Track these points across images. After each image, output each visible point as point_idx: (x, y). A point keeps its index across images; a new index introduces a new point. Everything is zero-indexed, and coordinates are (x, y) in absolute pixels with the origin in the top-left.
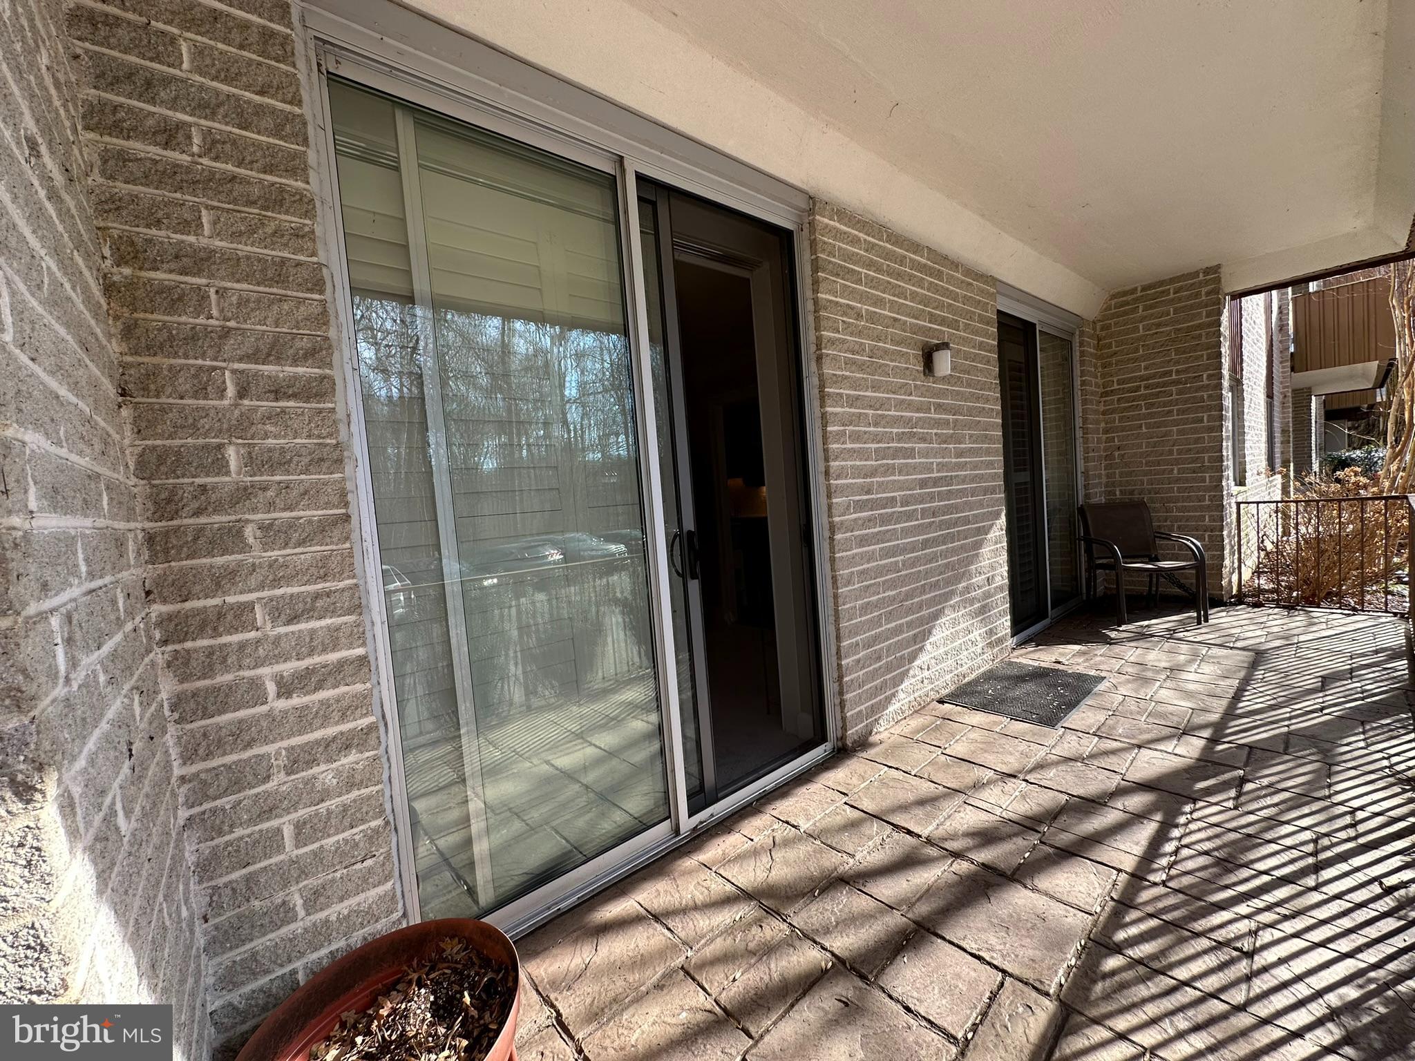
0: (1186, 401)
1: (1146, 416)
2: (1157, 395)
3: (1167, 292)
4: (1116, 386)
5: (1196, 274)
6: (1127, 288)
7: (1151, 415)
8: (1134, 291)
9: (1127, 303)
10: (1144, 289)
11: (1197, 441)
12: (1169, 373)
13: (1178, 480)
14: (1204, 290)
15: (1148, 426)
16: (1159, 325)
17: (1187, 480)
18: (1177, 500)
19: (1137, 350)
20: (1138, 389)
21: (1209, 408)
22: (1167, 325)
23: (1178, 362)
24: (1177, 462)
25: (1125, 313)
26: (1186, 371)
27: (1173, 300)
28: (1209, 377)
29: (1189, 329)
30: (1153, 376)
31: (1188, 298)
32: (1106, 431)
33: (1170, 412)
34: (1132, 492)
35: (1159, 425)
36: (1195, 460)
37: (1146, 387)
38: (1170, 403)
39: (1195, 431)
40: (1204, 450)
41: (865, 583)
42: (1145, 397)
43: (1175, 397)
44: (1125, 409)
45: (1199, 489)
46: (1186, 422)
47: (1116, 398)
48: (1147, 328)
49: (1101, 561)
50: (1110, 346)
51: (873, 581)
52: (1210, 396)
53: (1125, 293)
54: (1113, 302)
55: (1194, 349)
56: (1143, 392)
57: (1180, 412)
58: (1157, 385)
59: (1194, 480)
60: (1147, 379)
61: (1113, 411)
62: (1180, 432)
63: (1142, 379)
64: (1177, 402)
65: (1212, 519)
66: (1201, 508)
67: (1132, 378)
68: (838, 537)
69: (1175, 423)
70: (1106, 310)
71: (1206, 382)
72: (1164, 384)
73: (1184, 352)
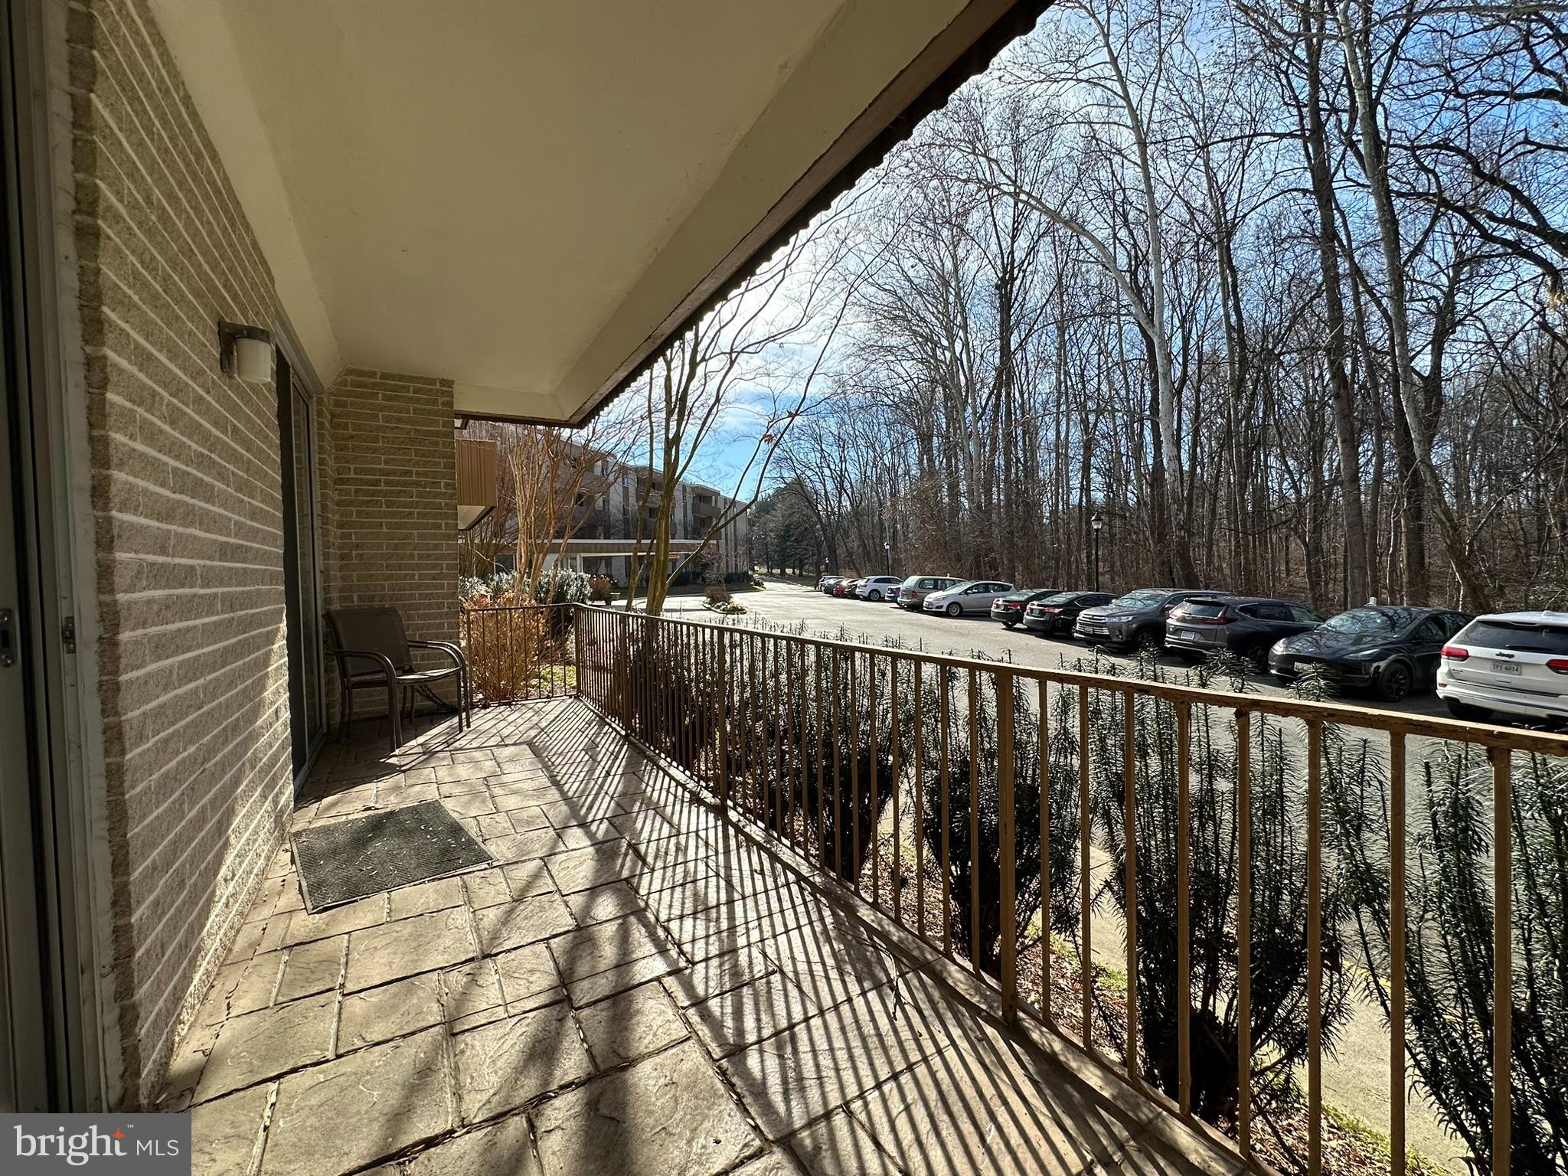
0: (426, 506)
1: (386, 515)
2: (398, 494)
3: (406, 389)
4: (352, 475)
5: (433, 381)
6: (365, 369)
7: (393, 515)
8: (373, 374)
9: (365, 386)
10: (384, 376)
11: (436, 547)
12: (409, 473)
13: (419, 586)
14: (441, 400)
15: (389, 526)
16: (399, 420)
17: (427, 587)
18: (417, 607)
19: (376, 441)
20: (377, 483)
21: (446, 516)
22: (407, 423)
23: (417, 464)
24: (418, 567)
25: (362, 395)
26: (425, 474)
27: (411, 399)
28: (446, 485)
29: (427, 433)
30: (394, 473)
31: (427, 402)
32: (341, 525)
33: (410, 514)
34: (372, 598)
35: (400, 526)
36: (435, 567)
37: (387, 483)
38: (410, 505)
39: (434, 537)
40: (442, 557)
41: (162, 735)
42: (386, 494)
43: (415, 499)
44: (363, 503)
45: (439, 596)
46: (426, 526)
47: (353, 488)
48: (387, 419)
49: (356, 679)
50: (345, 427)
51: (171, 730)
52: (447, 504)
53: (361, 373)
54: (349, 378)
55: (433, 454)
56: (383, 487)
57: (421, 515)
58: (398, 483)
59: (435, 587)
60: (388, 474)
61: (351, 503)
62: (421, 536)
63: (382, 472)
64: (417, 505)
65: (450, 626)
66: (440, 616)
67: (370, 469)
68: (125, 636)
69: (416, 526)
70: (340, 384)
71: (443, 490)
72: (405, 484)
73: (423, 456)
